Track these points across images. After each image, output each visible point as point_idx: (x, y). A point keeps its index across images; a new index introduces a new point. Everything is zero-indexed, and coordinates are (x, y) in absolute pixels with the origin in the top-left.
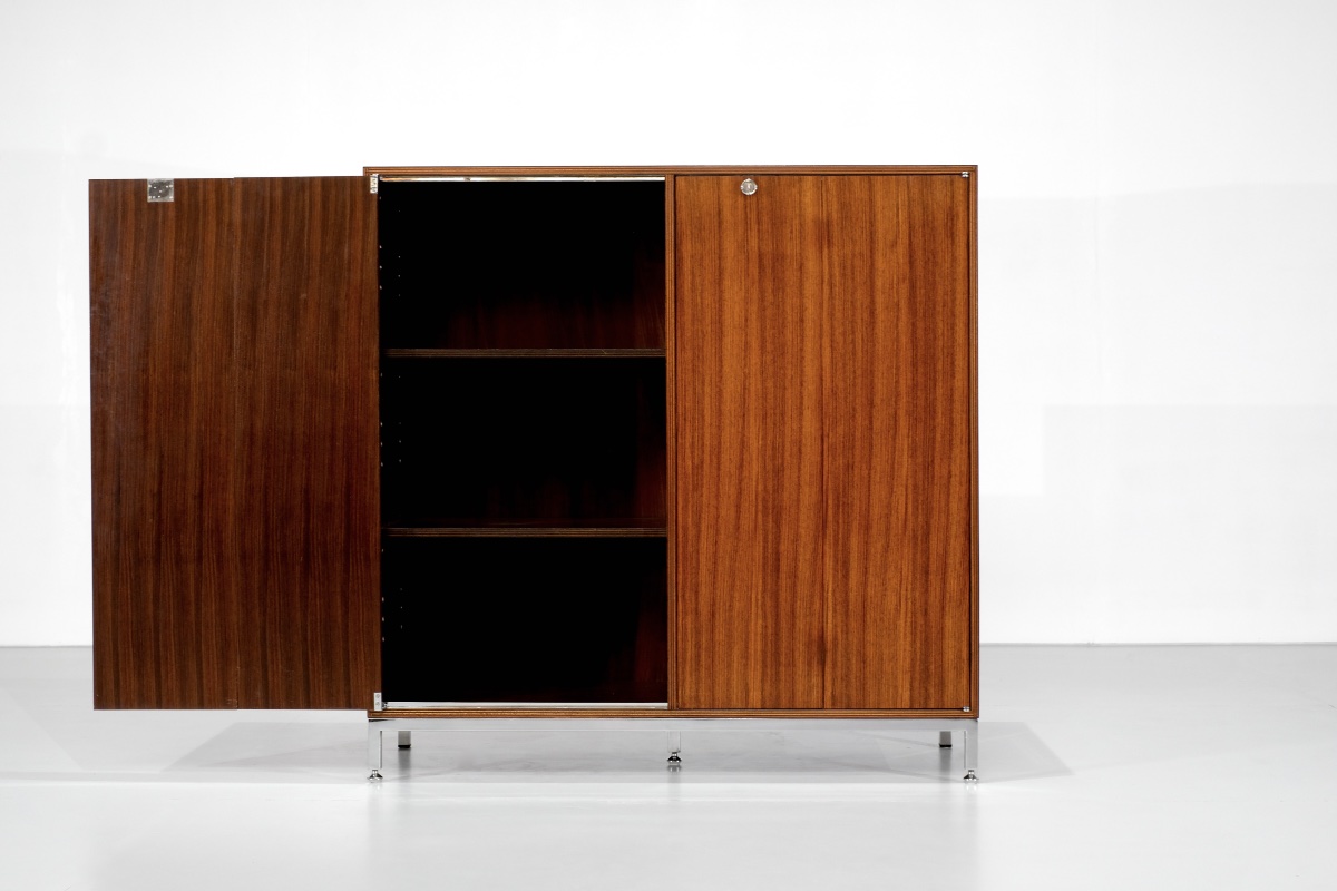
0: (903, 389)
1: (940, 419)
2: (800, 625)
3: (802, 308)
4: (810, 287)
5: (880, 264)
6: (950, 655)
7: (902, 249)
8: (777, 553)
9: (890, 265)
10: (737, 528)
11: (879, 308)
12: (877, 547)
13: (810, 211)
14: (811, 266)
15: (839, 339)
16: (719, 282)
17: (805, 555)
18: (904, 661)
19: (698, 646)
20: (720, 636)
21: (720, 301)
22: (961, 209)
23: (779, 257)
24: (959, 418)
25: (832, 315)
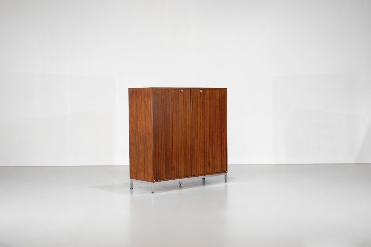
0: (219, 123)
1: (223, 127)
2: (207, 160)
3: (207, 110)
4: (208, 107)
5: (216, 103)
6: (224, 163)
7: (218, 101)
8: (204, 149)
9: (217, 103)
10: (200, 146)
11: (216, 110)
12: (216, 147)
13: (208, 95)
14: (208, 103)
15: (212, 115)
16: (197, 106)
17: (208, 149)
18: (219, 165)
19: (195, 165)
20: (198, 163)
21: (197, 109)
22: (225, 94)
23: (204, 102)
24: (225, 127)
25: (211, 111)
